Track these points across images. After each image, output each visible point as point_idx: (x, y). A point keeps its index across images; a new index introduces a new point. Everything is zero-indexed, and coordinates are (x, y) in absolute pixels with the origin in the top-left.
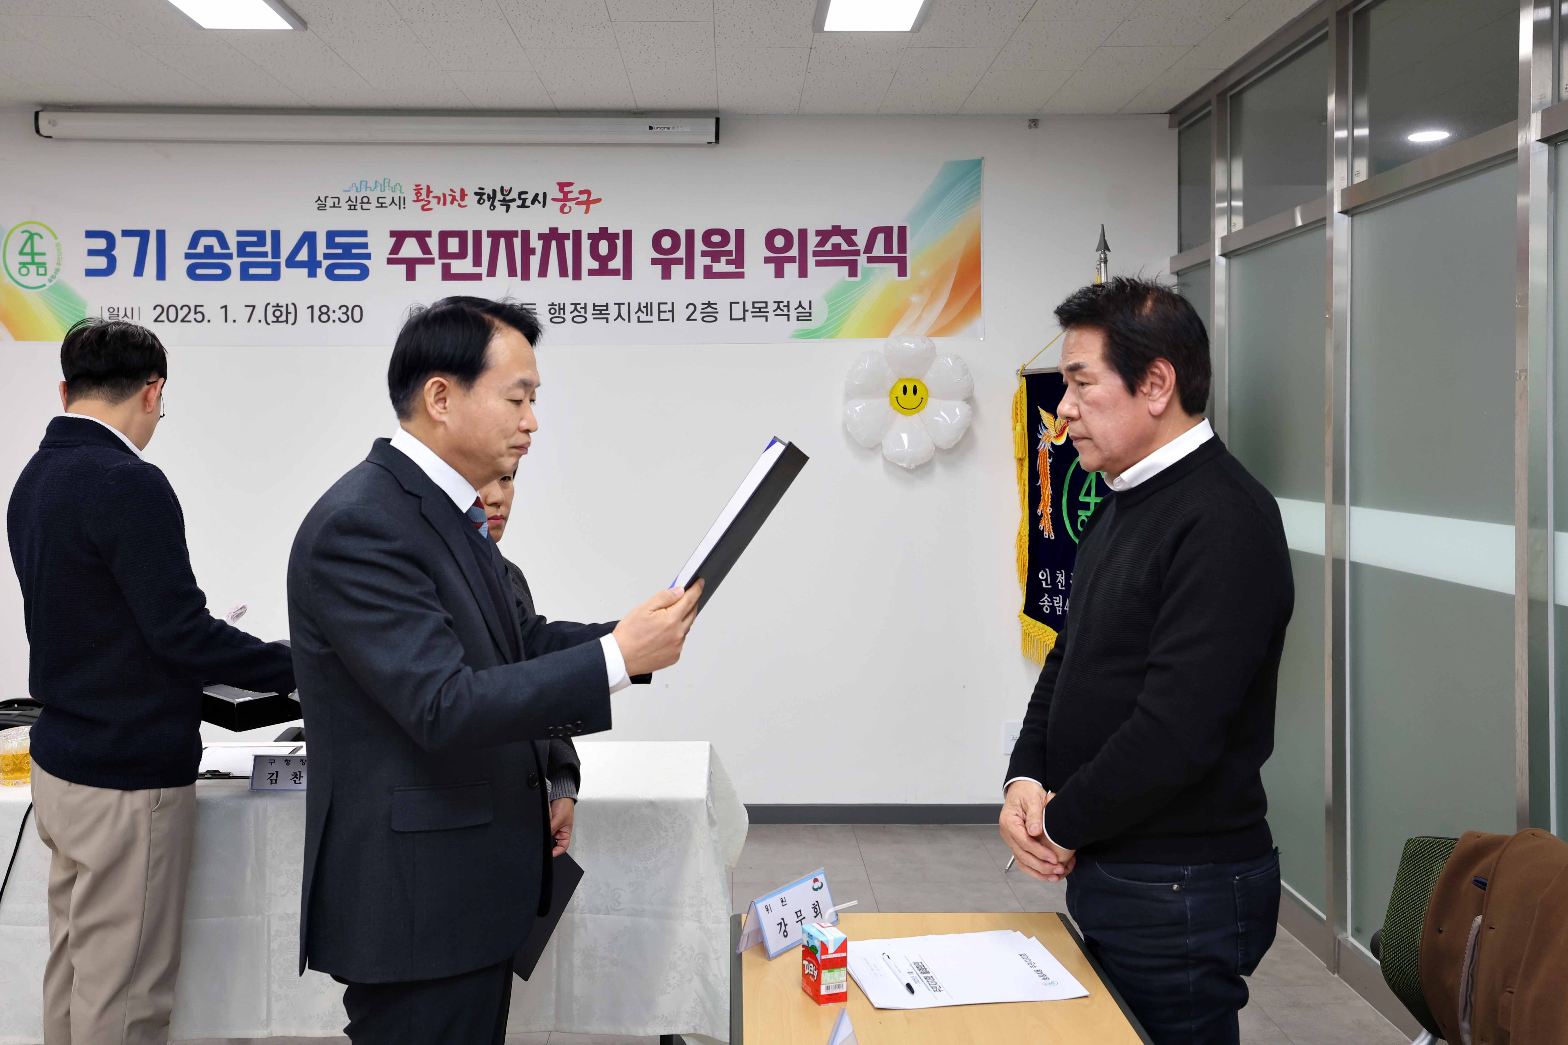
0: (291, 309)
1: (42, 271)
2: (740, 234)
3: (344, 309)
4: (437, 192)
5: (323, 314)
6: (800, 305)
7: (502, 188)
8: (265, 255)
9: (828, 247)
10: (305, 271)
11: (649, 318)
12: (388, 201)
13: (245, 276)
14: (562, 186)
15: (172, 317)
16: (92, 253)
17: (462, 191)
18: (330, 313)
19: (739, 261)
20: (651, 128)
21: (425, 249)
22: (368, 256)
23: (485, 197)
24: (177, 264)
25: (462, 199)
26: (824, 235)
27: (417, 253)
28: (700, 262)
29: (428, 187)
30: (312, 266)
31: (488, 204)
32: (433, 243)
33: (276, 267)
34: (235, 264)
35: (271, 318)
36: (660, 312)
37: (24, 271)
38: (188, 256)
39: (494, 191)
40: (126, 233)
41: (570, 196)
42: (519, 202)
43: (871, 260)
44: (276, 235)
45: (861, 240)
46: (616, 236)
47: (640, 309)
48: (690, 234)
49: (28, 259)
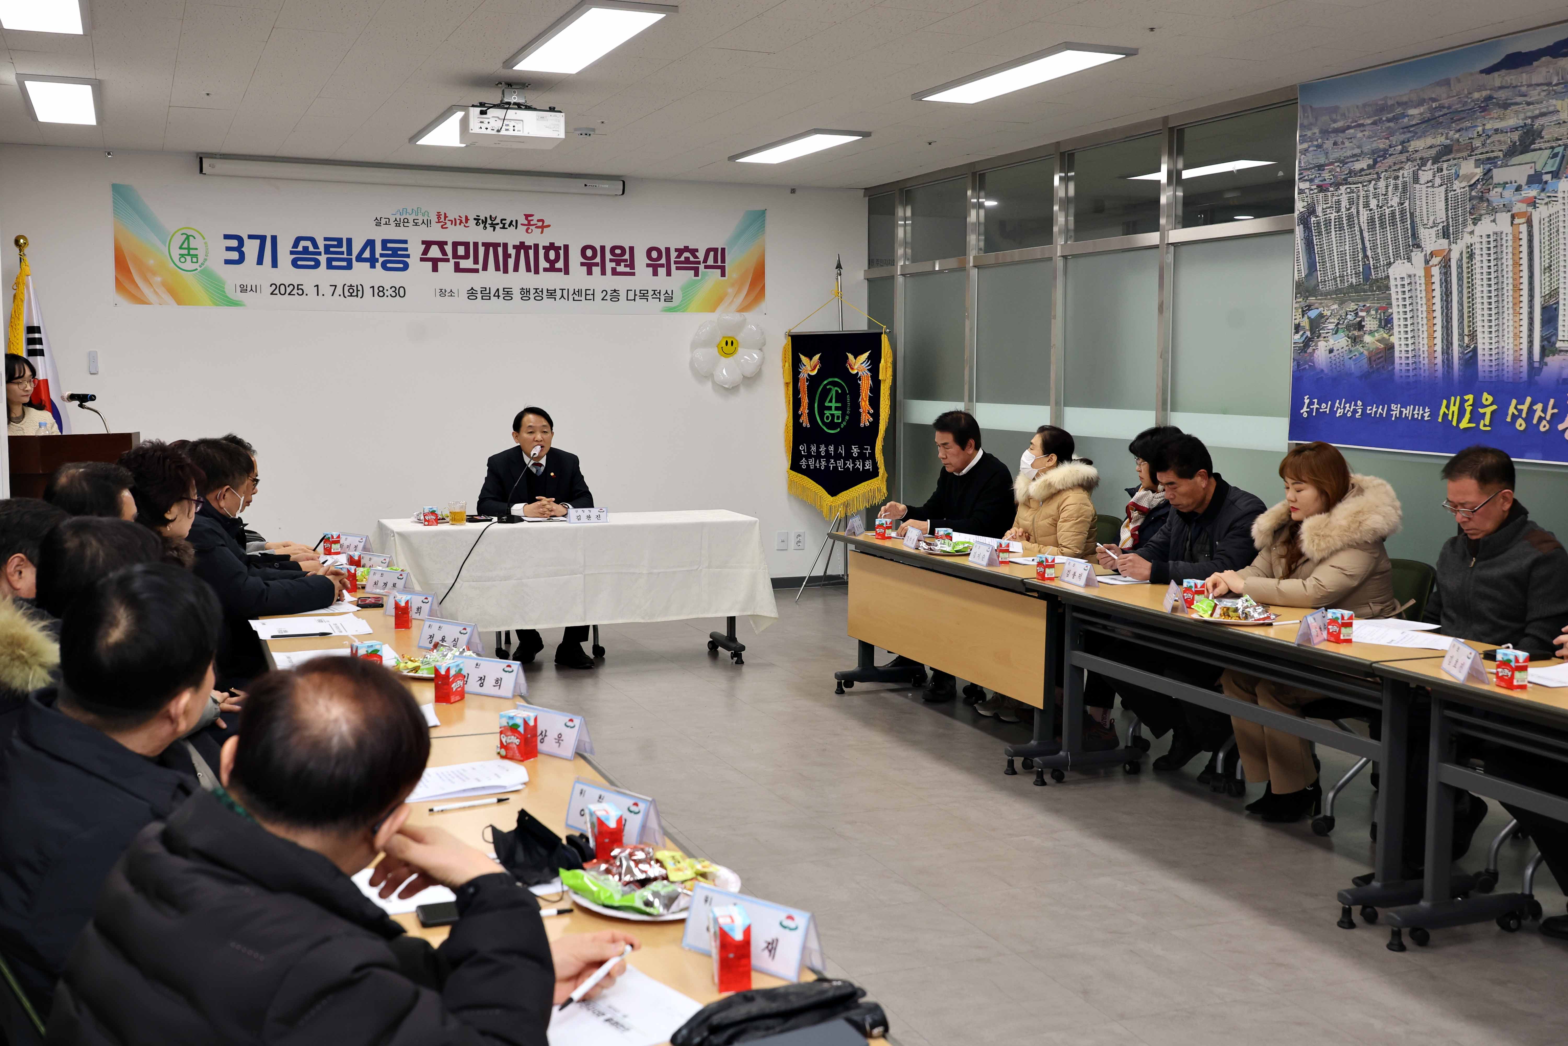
0: (360, 288)
1: (194, 260)
2: (632, 249)
3: (393, 289)
4: (451, 217)
5: (380, 291)
6: (667, 292)
7: (491, 216)
8: (342, 253)
9: (682, 259)
10: (368, 264)
11: (580, 298)
12: (420, 222)
13: (330, 266)
14: (527, 216)
15: (283, 291)
16: (228, 249)
17: (466, 217)
18: (385, 291)
19: (632, 265)
20: (586, 185)
21: (444, 252)
22: (408, 256)
23: (480, 221)
24: (285, 257)
25: (466, 222)
26: (680, 252)
27: (439, 255)
28: (609, 266)
29: (445, 214)
30: (372, 261)
31: (482, 226)
32: (449, 249)
33: (350, 262)
34: (323, 259)
35: (347, 293)
36: (586, 295)
37: (183, 260)
38: (292, 253)
39: (486, 218)
40: (251, 237)
41: (532, 223)
42: (501, 226)
43: (706, 267)
44: (349, 241)
45: (701, 255)
46: (560, 248)
47: (574, 293)
48: (603, 248)
49: (186, 252)
